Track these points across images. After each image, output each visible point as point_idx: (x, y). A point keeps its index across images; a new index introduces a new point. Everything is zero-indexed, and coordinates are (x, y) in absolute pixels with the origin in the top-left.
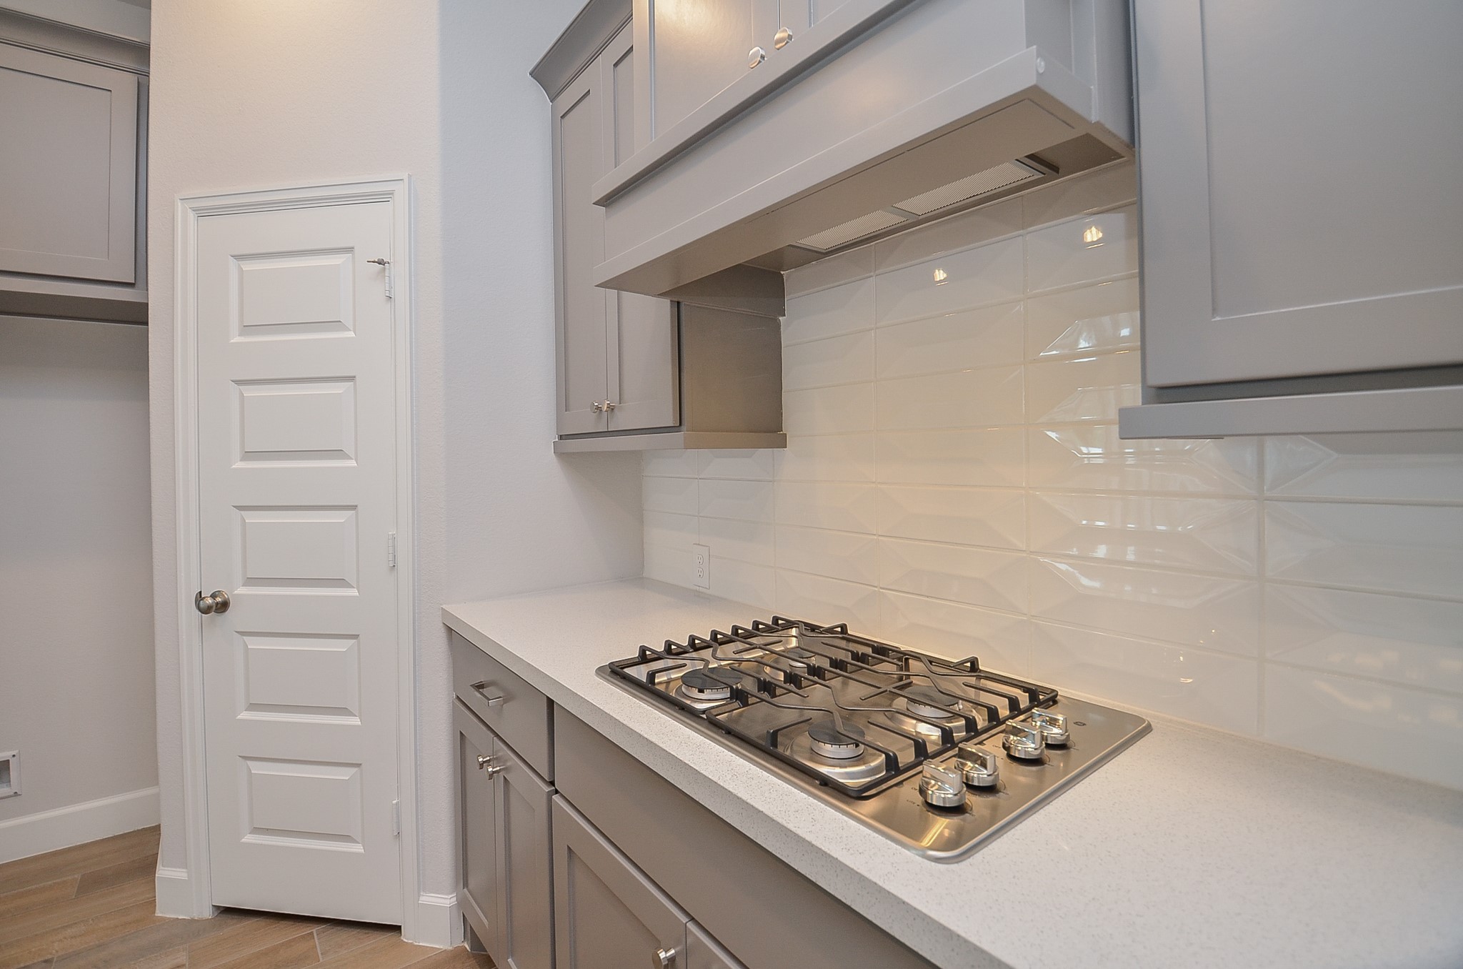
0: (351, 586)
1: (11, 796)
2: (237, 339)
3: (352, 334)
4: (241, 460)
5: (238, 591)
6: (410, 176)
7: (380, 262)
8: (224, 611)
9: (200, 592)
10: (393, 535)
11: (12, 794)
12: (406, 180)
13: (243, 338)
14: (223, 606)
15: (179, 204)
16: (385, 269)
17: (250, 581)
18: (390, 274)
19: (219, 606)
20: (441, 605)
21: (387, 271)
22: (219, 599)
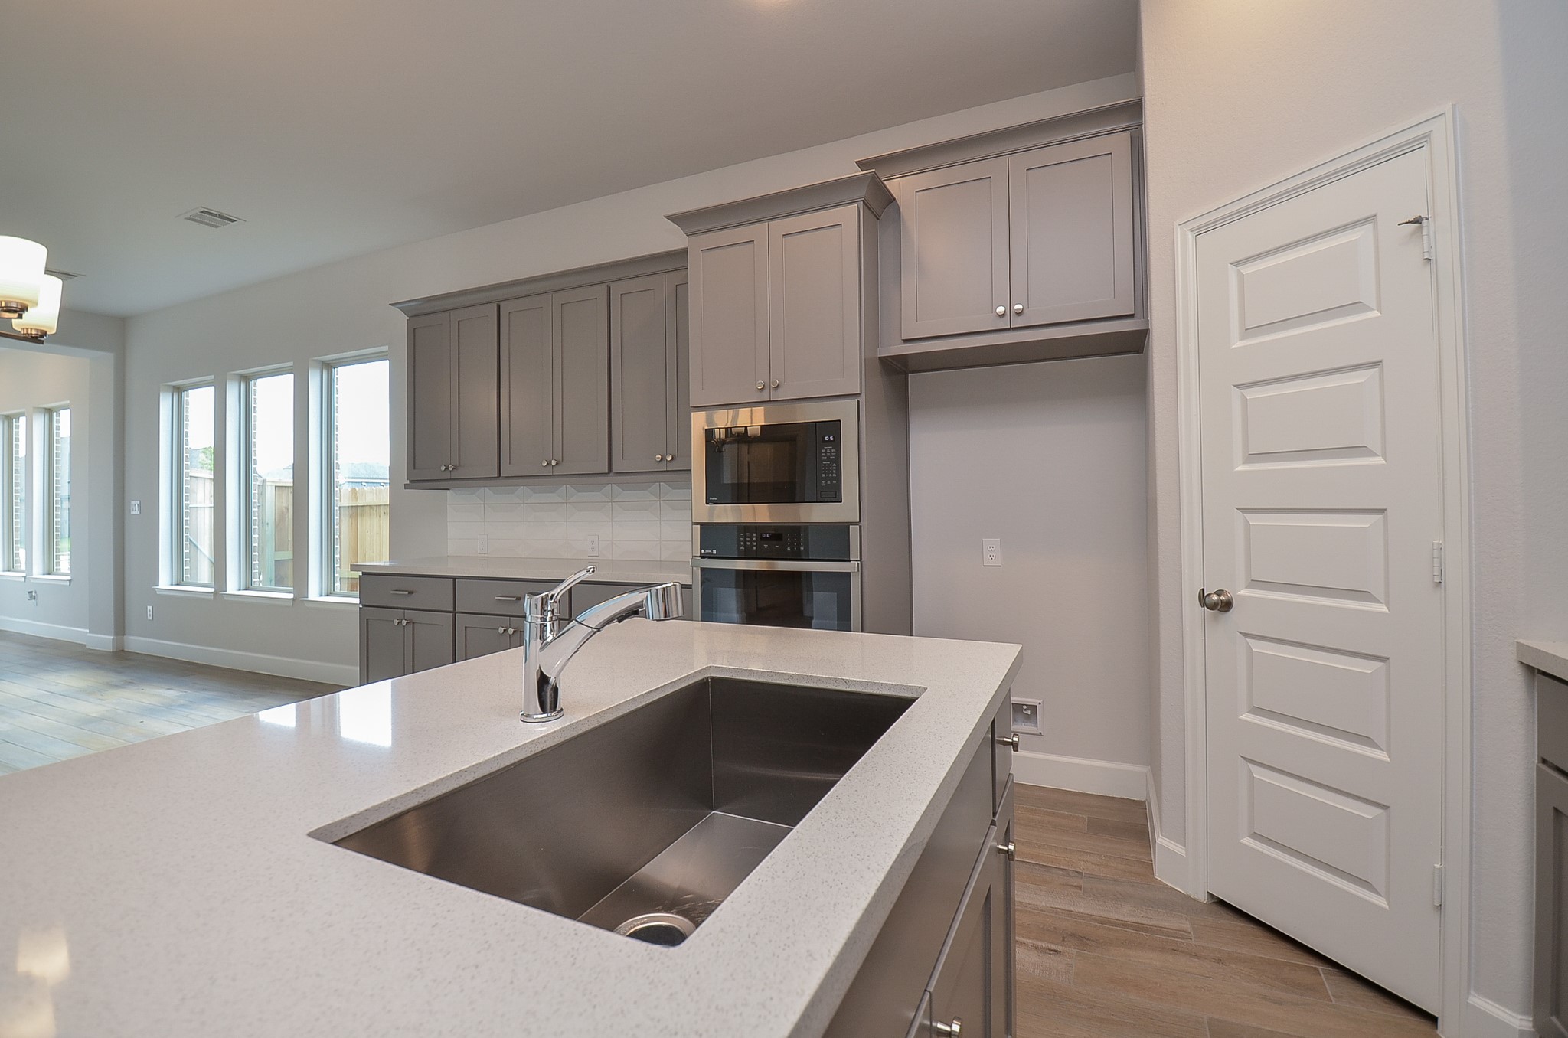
0: (1377, 601)
1: (1037, 735)
2: (1239, 345)
3: (1376, 314)
4: (1243, 463)
5: (1241, 592)
6: (1454, 106)
7: (1418, 221)
8: (1228, 611)
9: (1203, 590)
10: (1440, 544)
11: (1038, 733)
12: (1449, 115)
13: (1245, 342)
14: (1227, 606)
15: (1179, 229)
16: (1422, 227)
17: (1254, 584)
18: (1429, 232)
19: (1223, 604)
20: (1516, 638)
21: (1425, 232)
22: (1222, 598)
